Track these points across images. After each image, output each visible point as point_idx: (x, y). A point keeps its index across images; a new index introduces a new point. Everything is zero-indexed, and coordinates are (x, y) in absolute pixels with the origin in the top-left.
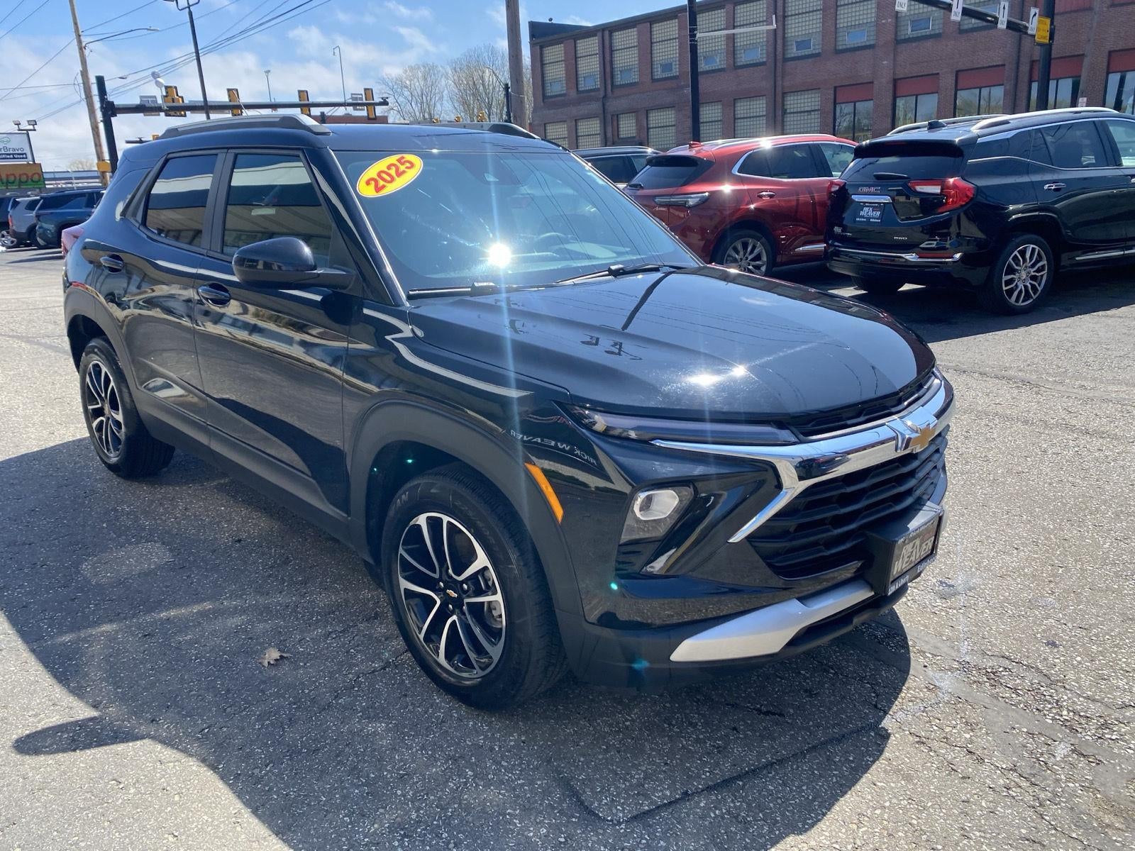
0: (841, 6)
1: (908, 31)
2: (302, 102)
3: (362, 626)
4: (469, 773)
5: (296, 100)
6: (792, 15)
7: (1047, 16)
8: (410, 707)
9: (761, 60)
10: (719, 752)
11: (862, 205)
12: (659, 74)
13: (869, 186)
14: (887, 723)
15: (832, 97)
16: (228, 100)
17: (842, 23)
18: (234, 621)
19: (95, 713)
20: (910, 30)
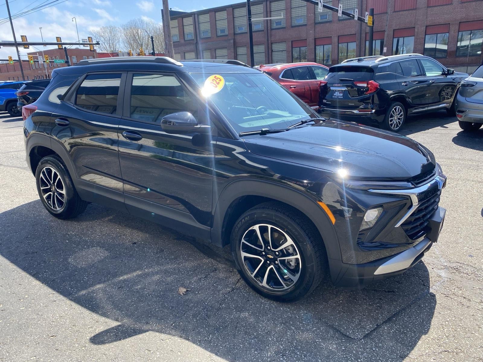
0: (293, 8)
1: (319, 19)
2: (58, 43)
3: (212, 274)
4: (293, 328)
5: (56, 42)
6: (273, 11)
7: (371, 15)
8: (253, 305)
9: (262, 29)
10: (380, 308)
11: (334, 91)
12: (219, 34)
13: (338, 84)
14: (431, 291)
15: (291, 45)
16: (21, 41)
17: (294, 15)
18: (156, 278)
19: (119, 323)
20: (320, 19)
